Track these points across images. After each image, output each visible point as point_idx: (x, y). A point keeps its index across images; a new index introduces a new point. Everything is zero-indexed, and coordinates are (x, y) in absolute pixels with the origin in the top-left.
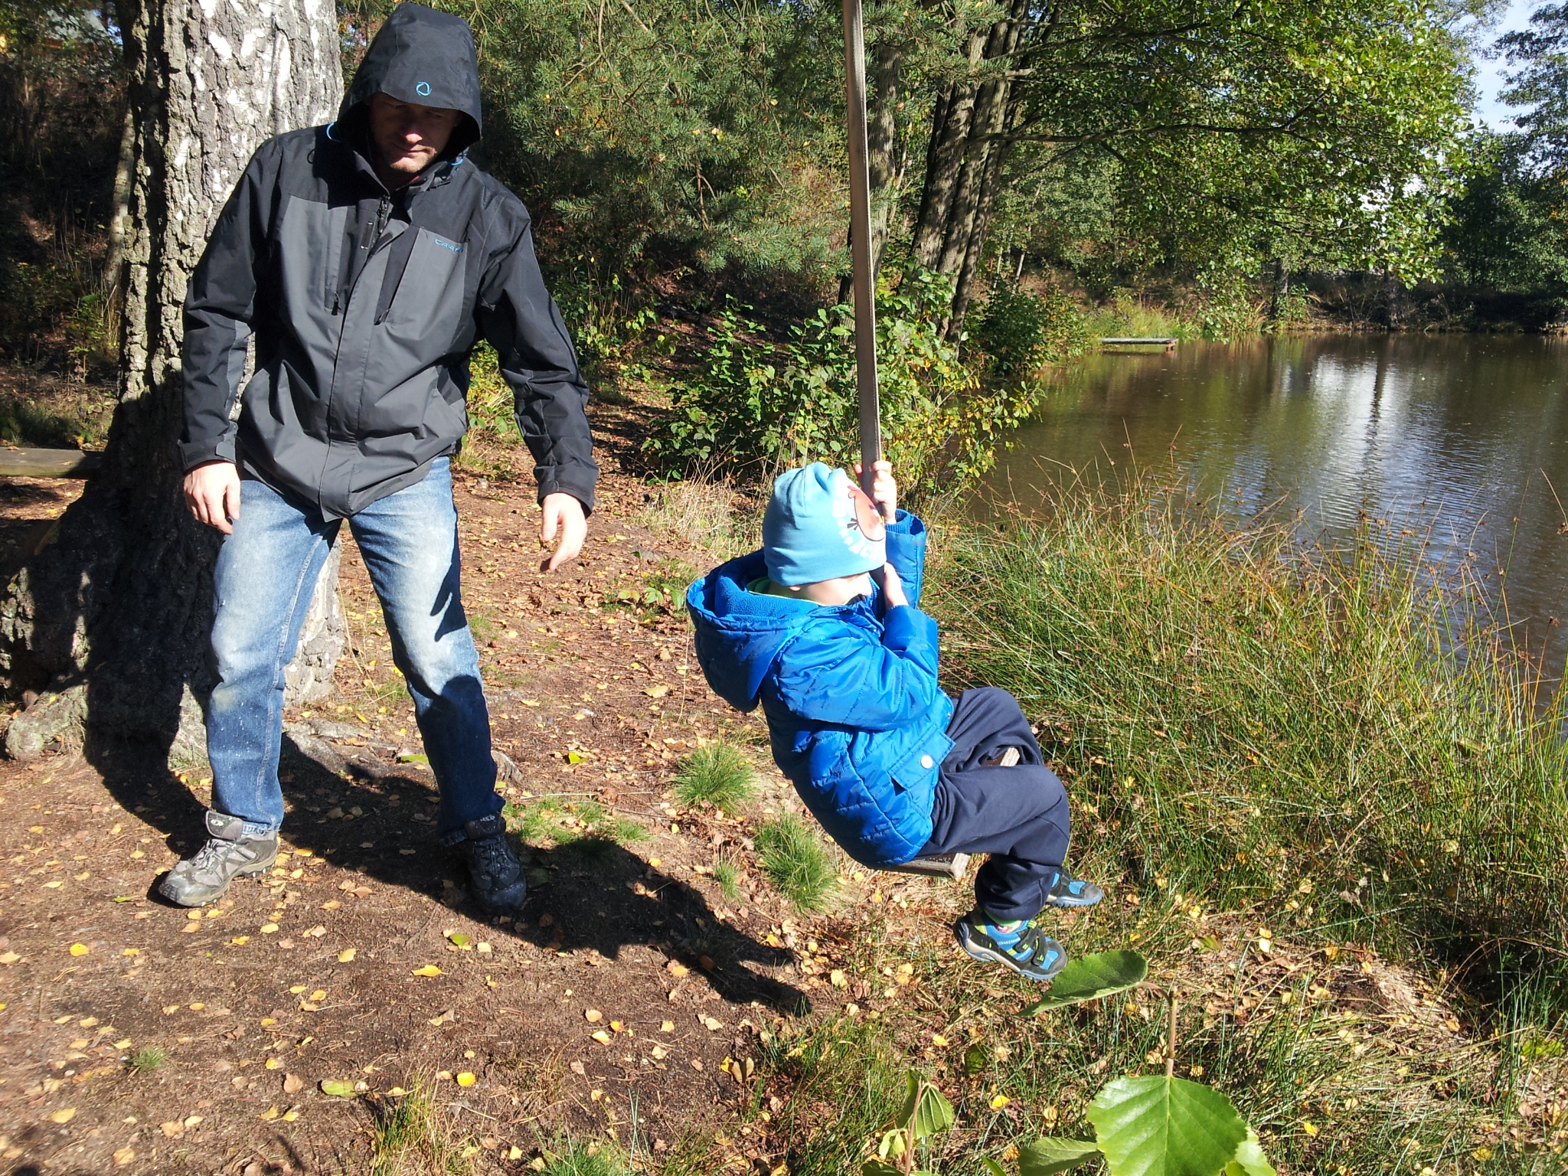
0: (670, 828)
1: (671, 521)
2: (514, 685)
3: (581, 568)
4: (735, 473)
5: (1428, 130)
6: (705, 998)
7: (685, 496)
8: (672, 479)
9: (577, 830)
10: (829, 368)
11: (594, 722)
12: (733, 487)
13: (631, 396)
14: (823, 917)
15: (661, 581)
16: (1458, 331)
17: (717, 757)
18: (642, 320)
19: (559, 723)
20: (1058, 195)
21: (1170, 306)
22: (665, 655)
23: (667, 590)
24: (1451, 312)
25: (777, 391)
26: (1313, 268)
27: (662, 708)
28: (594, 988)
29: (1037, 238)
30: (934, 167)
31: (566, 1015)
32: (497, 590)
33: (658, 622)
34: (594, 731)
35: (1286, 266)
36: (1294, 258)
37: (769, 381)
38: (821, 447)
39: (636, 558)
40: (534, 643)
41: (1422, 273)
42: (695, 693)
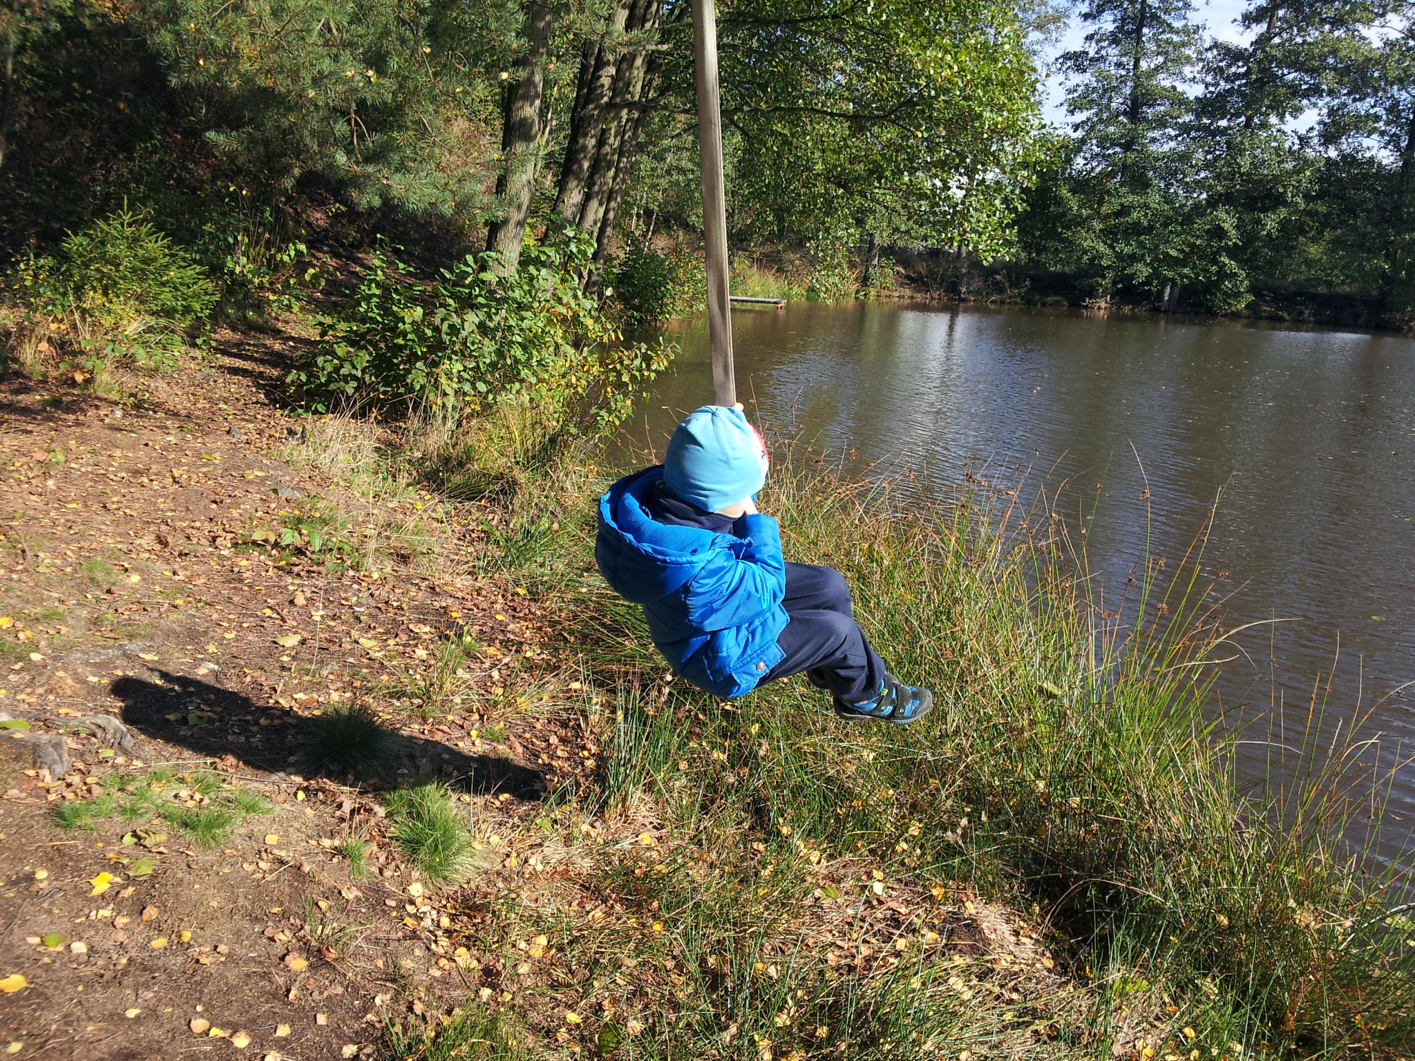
0: (295, 795)
1: (313, 456)
2: (131, 637)
3: (214, 506)
4: (380, 409)
5: (1009, 127)
6: (326, 994)
7: (329, 431)
8: (316, 412)
9: (191, 804)
10: (478, 312)
12: (378, 423)
13: (280, 325)
14: (456, 888)
15: (299, 521)
16: (1016, 303)
18: (293, 253)
20: (685, 164)
21: (780, 270)
22: (300, 600)
23: (304, 532)
24: (1010, 287)
25: (426, 331)
26: (900, 243)
27: (294, 659)
28: (201, 992)
29: (666, 202)
30: (578, 127)
31: (168, 1027)
32: (121, 529)
33: (294, 565)
34: (218, 687)
35: (877, 240)
36: (885, 234)
38: (467, 387)
39: (273, 496)
40: (157, 588)
41: (998, 252)
42: (330, 641)
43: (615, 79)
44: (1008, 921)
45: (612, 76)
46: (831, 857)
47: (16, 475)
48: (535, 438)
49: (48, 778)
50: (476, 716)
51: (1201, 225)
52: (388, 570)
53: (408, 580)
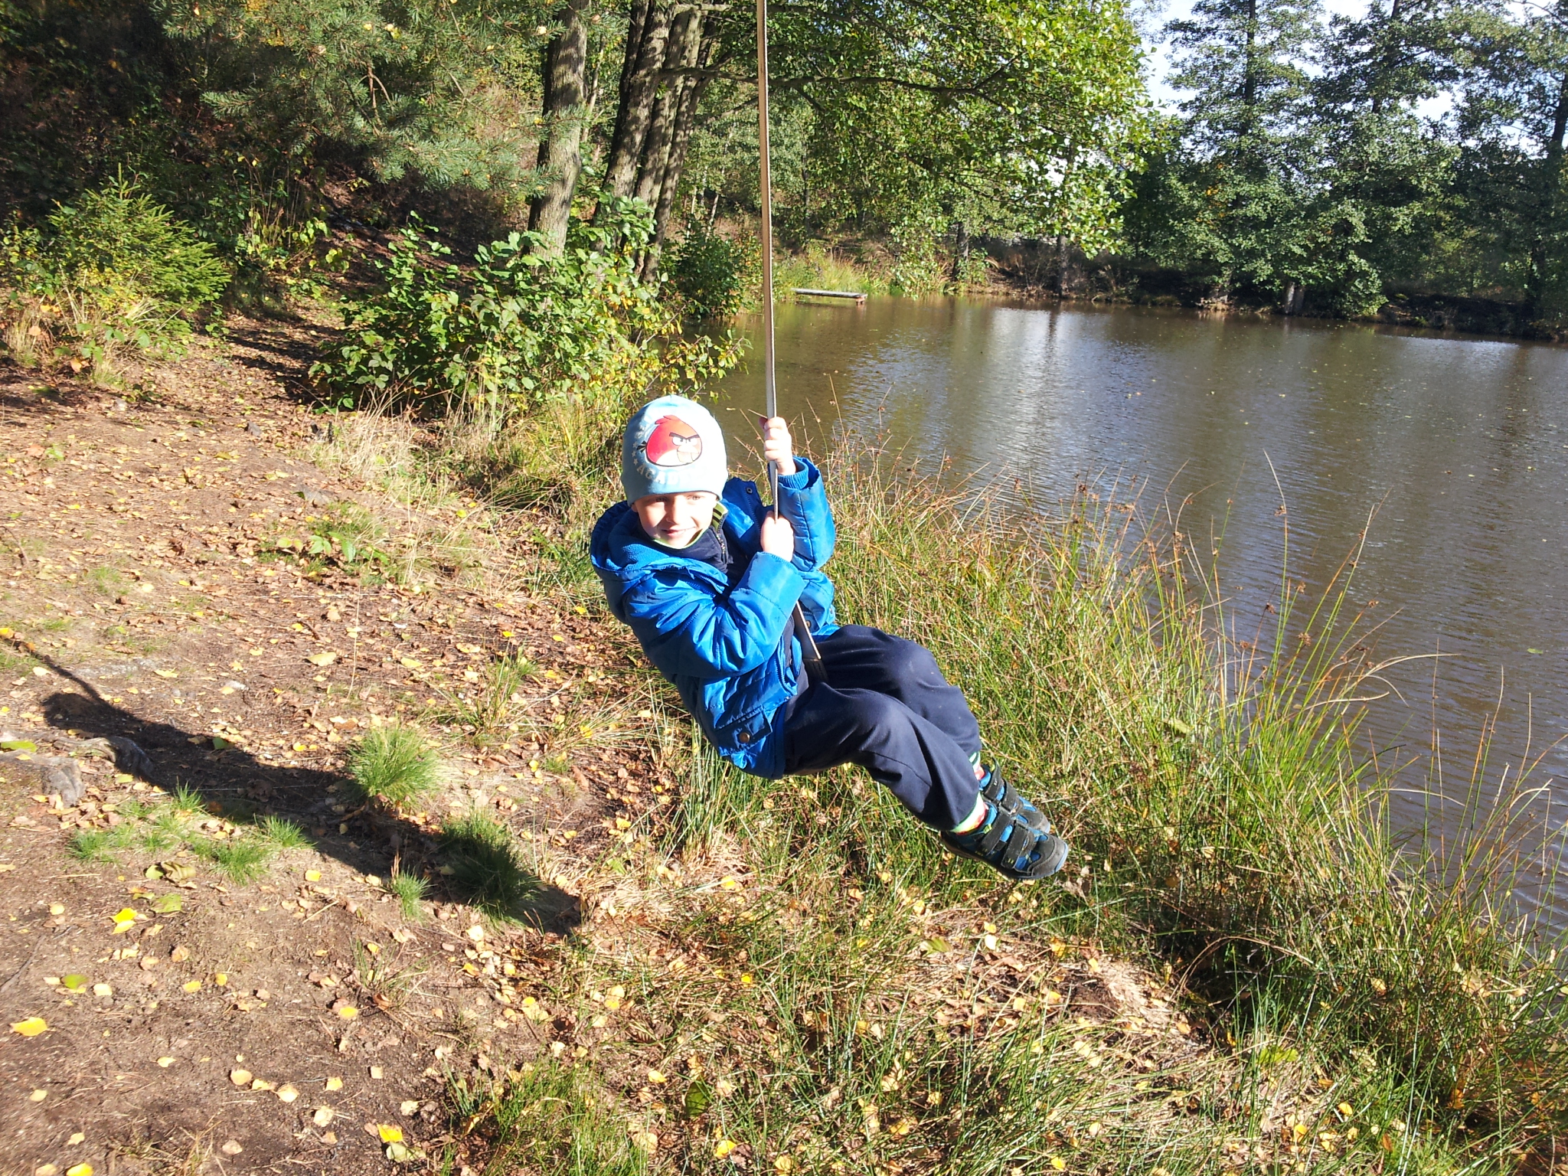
0: (337, 828)
1: (342, 457)
2: (146, 652)
3: (233, 509)
4: (415, 406)
5: (1112, 103)
6: (380, 1045)
7: (359, 430)
8: (343, 408)
9: (220, 835)
10: (520, 299)
11: (244, 698)
12: (414, 421)
13: (300, 312)
14: (521, 932)
15: (329, 527)
16: (1123, 302)
17: (393, 743)
18: (311, 232)
19: (201, 699)
20: (749, 140)
21: (859, 261)
22: (334, 615)
23: (335, 539)
24: (1117, 284)
25: (462, 319)
26: (992, 234)
27: (329, 679)
29: (730, 183)
30: (628, 95)
32: (130, 534)
33: (325, 576)
34: (245, 708)
35: (967, 230)
36: (975, 223)
37: (453, 308)
38: (512, 383)
39: (299, 499)
40: (173, 599)
41: (1102, 244)
42: (369, 660)
43: (668, 42)
44: (1137, 982)
45: (664, 39)
46: (937, 906)
47: (10, 472)
48: (591, 441)
49: (60, 805)
50: (535, 746)
51: (1327, 219)
52: (431, 583)
53: (454, 595)
